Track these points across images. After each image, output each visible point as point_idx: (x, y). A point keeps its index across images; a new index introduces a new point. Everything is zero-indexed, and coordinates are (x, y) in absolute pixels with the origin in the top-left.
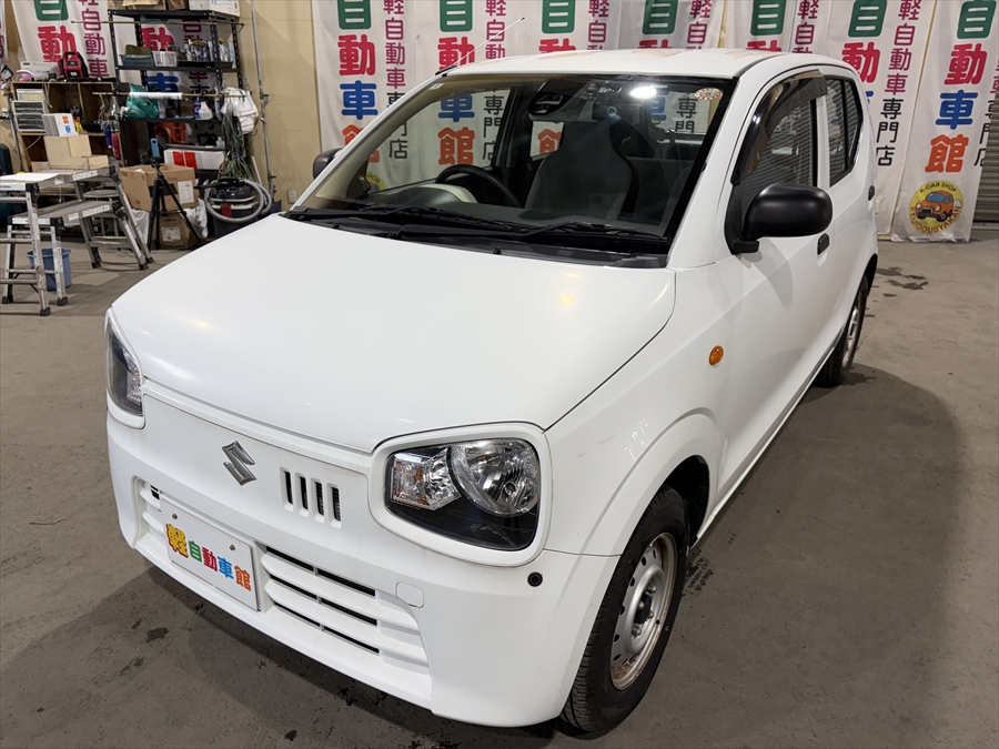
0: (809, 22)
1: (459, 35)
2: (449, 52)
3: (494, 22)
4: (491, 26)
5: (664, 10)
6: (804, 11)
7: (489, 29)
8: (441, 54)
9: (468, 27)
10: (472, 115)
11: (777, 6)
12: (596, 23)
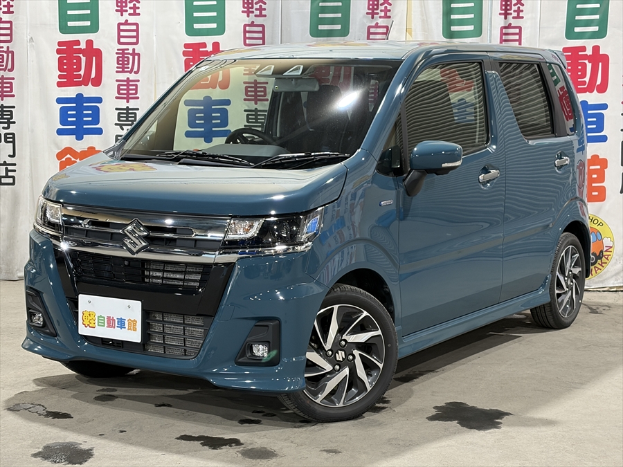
0: (514, 23)
1: (83, 38)
2: (70, 58)
3: (126, 23)
4: (122, 27)
5: (334, 10)
6: (506, 10)
7: (119, 30)
8: (60, 60)
9: (94, 28)
10: (99, 131)
11: (472, 5)
12: (252, 24)
